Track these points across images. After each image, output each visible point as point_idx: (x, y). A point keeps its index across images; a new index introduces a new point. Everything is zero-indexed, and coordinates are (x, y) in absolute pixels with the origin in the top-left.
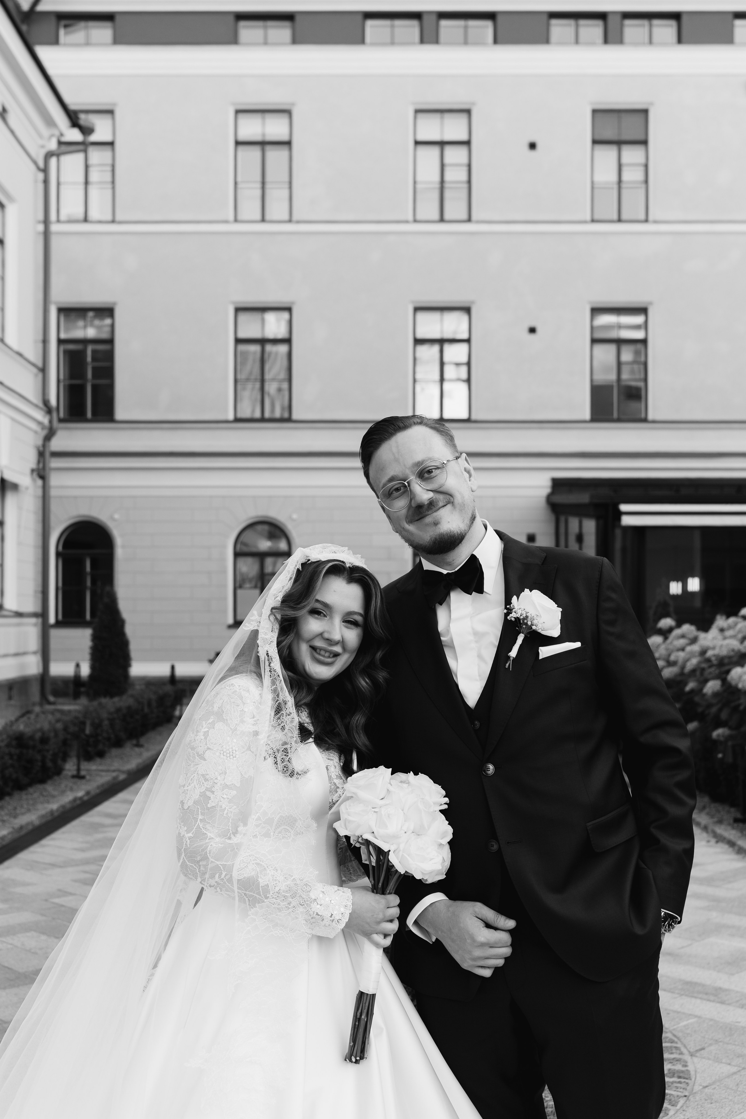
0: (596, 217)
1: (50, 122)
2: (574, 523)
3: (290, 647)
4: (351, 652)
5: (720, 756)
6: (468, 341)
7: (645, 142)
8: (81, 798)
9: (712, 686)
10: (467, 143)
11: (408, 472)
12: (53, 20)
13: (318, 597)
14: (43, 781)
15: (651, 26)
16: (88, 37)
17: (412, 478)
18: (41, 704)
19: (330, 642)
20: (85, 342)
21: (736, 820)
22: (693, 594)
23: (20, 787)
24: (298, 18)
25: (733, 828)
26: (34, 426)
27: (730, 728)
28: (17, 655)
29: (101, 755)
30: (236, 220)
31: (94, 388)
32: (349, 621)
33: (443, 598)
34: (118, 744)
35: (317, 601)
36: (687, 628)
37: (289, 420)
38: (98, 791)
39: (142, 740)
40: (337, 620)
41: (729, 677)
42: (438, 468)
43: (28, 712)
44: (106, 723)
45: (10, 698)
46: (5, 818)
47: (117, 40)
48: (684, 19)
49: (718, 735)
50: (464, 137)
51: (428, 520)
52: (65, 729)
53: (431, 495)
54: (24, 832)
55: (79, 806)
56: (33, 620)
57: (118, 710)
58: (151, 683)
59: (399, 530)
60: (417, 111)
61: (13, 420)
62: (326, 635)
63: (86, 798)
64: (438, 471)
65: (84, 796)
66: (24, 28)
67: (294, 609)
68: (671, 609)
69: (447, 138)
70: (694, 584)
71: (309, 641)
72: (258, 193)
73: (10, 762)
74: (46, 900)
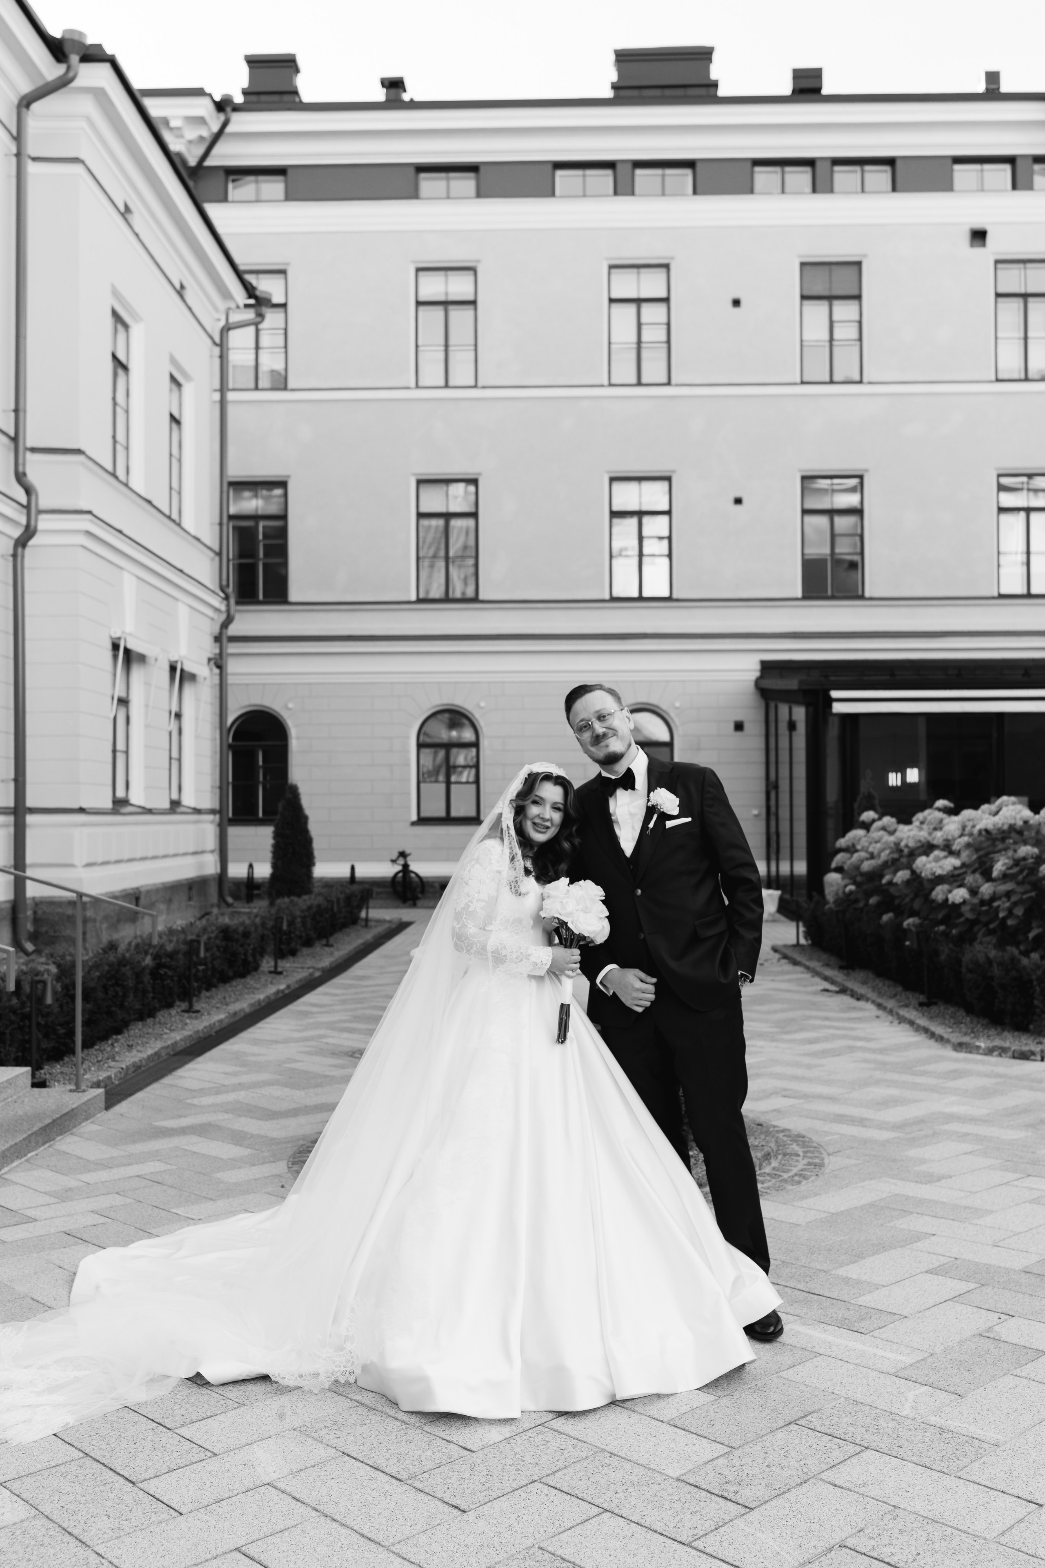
0: (805, 379)
1: (226, 294)
2: (784, 709)
3: (521, 823)
4: (557, 826)
5: (907, 943)
6: (668, 513)
7: (858, 297)
8: (282, 991)
9: (902, 876)
10: (666, 300)
11: (591, 716)
12: (222, 175)
13: (537, 793)
14: (243, 976)
15: (863, 172)
16: (258, 192)
17: (594, 720)
18: (219, 906)
19: (544, 819)
20: (256, 518)
21: (921, 1004)
22: (913, 785)
23: (225, 979)
24: (482, 169)
25: (917, 1010)
26: (210, 612)
27: (920, 918)
28: (195, 853)
29: (293, 953)
30: (417, 386)
31: (265, 565)
32: (555, 808)
33: (612, 793)
34: (308, 943)
35: (536, 796)
36: (887, 820)
37: (475, 600)
38: (297, 986)
39: (332, 940)
40: (548, 807)
41: (914, 866)
42: (609, 715)
43: (207, 914)
44: (299, 920)
45: (190, 899)
46: (218, 1005)
47: (290, 196)
48: (899, 164)
49: (909, 925)
50: (663, 294)
51: (602, 744)
52: (263, 924)
53: (604, 730)
54: (237, 1018)
55: (281, 998)
56: (211, 817)
57: (310, 908)
58: (330, 884)
59: (587, 751)
60: (611, 267)
61: (191, 607)
62: (541, 816)
63: (287, 992)
64: (609, 717)
65: (285, 989)
66: (191, 184)
67: (523, 800)
68: (877, 802)
69: (643, 295)
70: (913, 775)
71: (532, 819)
72: (442, 355)
73: (218, 954)
74: (279, 1065)
